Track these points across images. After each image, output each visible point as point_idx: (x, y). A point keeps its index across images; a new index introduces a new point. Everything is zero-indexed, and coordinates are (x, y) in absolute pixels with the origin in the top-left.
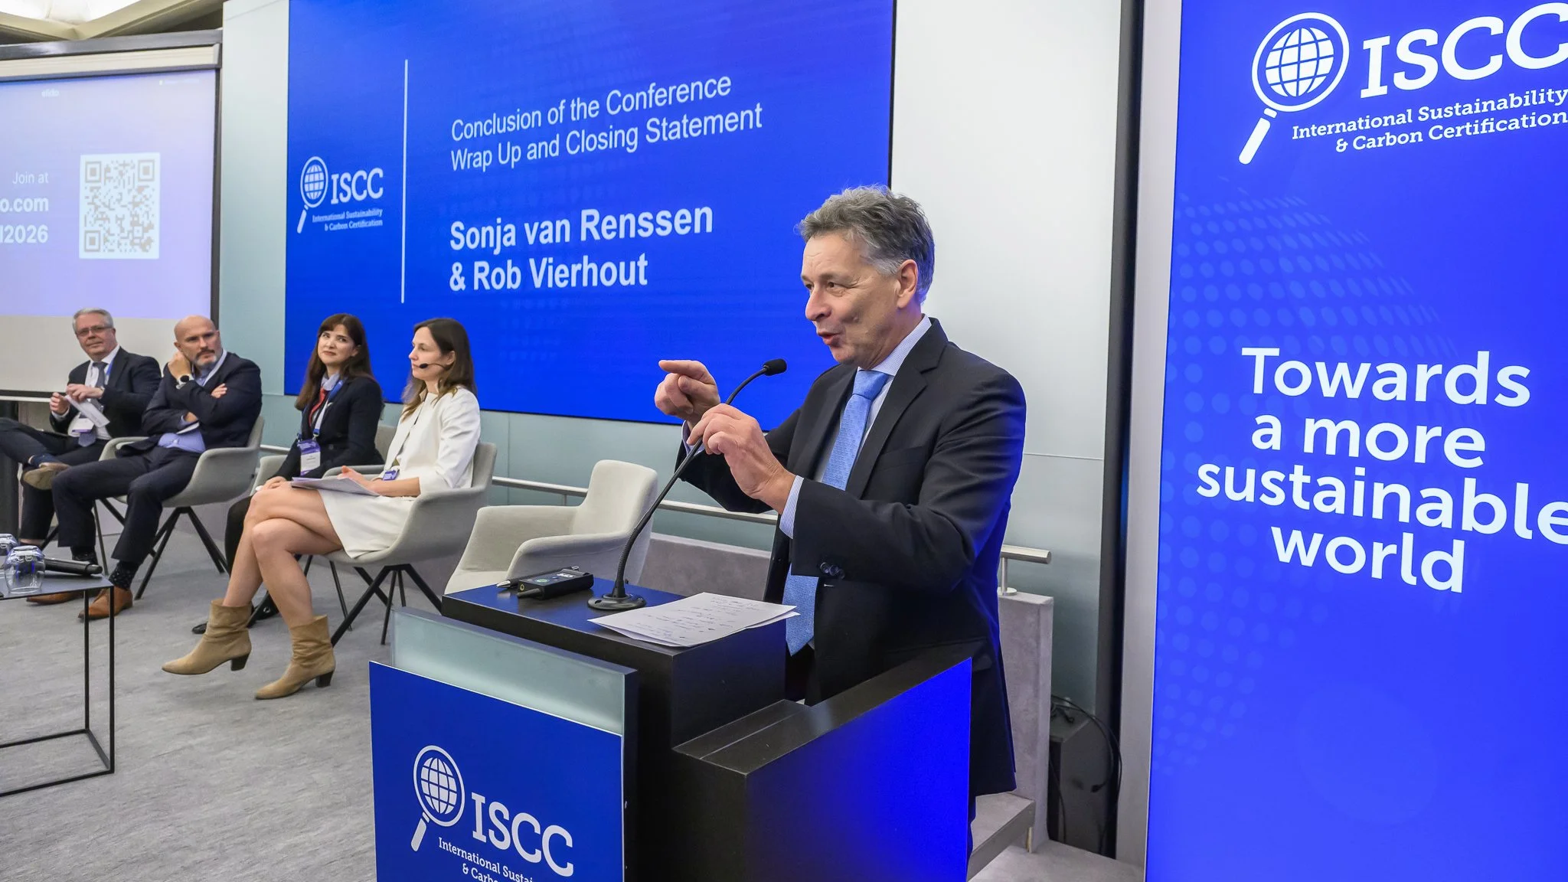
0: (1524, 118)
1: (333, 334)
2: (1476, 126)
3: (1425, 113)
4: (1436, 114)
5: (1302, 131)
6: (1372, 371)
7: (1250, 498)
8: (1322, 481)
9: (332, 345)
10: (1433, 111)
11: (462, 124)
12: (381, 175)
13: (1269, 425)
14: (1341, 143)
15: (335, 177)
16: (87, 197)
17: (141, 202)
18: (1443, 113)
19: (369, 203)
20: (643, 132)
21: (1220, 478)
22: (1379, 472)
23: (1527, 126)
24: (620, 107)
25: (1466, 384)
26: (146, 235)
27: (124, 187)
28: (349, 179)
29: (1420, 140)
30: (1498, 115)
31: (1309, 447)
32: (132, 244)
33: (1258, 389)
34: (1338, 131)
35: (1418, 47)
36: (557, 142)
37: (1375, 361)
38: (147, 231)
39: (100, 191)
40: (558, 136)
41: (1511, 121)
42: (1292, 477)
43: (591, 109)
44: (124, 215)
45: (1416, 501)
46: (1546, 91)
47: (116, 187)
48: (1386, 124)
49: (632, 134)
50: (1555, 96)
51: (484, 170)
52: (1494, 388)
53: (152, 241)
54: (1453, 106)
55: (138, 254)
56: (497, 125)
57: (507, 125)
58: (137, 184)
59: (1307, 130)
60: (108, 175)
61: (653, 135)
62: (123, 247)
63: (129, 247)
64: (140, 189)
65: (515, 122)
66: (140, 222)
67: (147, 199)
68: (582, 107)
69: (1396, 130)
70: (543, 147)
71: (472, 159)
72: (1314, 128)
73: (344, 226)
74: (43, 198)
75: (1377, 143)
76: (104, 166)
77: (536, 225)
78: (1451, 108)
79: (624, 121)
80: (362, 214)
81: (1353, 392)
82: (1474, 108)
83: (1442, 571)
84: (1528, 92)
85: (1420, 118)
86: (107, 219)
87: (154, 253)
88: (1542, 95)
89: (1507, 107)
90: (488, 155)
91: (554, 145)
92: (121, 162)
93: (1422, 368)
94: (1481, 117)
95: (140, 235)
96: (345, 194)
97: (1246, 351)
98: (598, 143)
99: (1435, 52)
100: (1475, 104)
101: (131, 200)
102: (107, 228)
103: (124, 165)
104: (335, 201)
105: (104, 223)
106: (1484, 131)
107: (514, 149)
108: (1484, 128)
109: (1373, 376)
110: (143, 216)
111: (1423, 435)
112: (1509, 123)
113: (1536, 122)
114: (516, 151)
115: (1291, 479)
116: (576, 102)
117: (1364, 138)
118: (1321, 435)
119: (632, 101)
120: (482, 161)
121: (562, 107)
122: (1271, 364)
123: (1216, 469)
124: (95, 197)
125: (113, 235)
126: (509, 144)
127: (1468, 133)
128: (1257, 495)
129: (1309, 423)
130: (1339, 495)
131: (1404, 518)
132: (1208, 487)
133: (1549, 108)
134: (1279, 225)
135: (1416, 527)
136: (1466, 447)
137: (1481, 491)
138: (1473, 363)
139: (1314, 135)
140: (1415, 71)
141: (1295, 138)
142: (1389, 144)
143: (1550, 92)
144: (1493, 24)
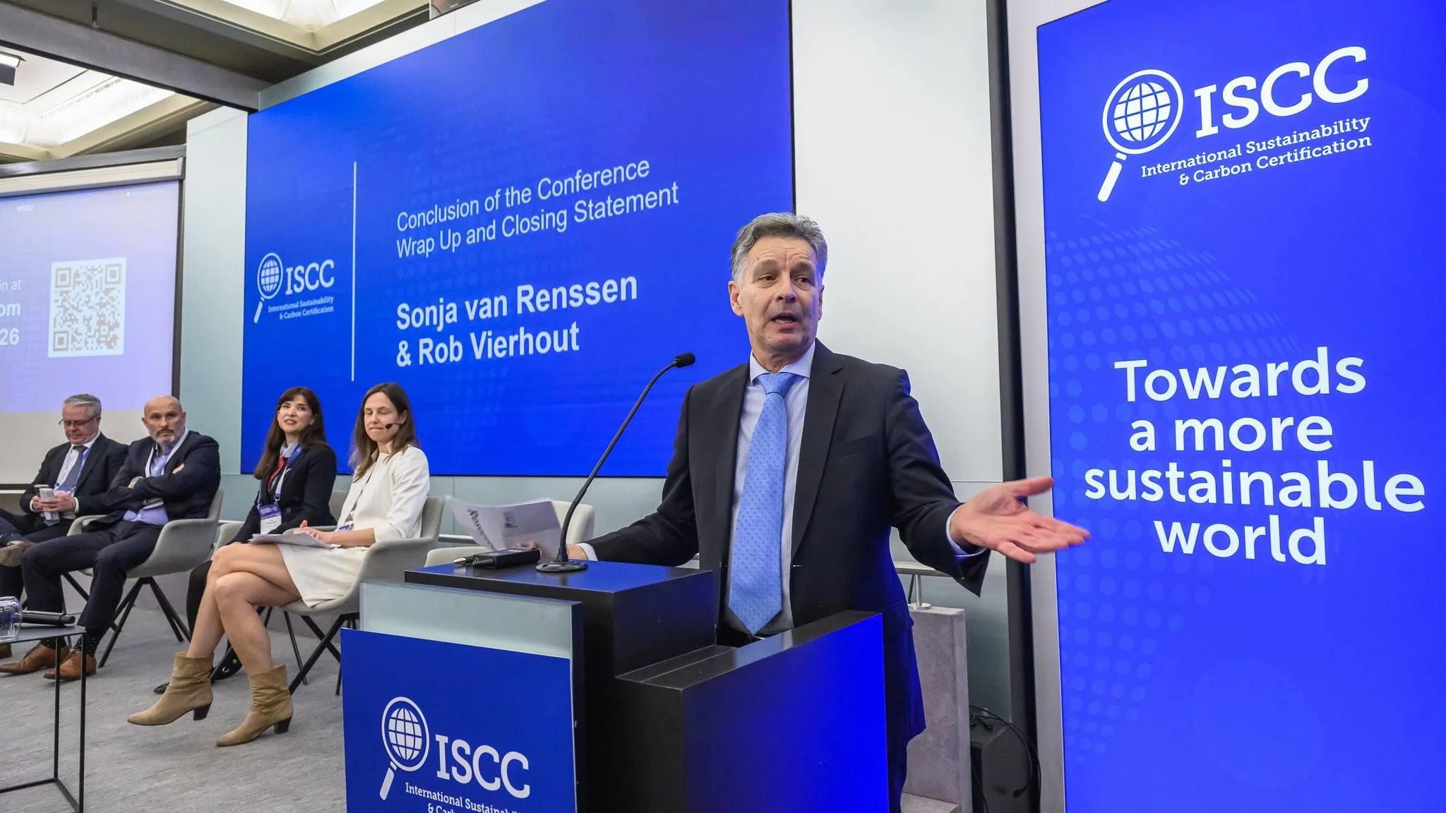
0: (1335, 145)
1: (293, 404)
2: (1296, 154)
3: (1251, 147)
4: (1261, 147)
5: (1149, 170)
6: (1229, 372)
7: (1133, 497)
8: (1194, 475)
9: (292, 415)
10: (1258, 145)
11: (406, 215)
12: (332, 266)
13: (1143, 429)
14: (1184, 177)
15: (289, 270)
16: (57, 301)
17: (108, 303)
18: (1267, 145)
19: (321, 292)
20: (572, 213)
21: (1105, 481)
22: (1244, 462)
23: (1338, 151)
24: (550, 192)
25: (1311, 377)
26: (112, 333)
27: (92, 290)
28: (303, 272)
29: (1250, 169)
30: (1312, 144)
31: (1180, 446)
32: (99, 341)
33: (1131, 397)
34: (1180, 168)
35: (1240, 91)
36: (494, 227)
37: (1231, 364)
38: (113, 330)
39: (69, 294)
40: (494, 221)
41: (1324, 148)
42: (1168, 474)
43: (524, 196)
44: (91, 316)
45: (1278, 485)
46: (1351, 120)
47: (84, 291)
48: (1220, 159)
49: (562, 216)
50: (1358, 124)
51: (427, 256)
52: (1335, 378)
53: (117, 338)
54: (1275, 138)
55: (104, 351)
56: (438, 215)
57: (448, 214)
58: (104, 286)
59: (1154, 168)
60: (77, 280)
61: (581, 216)
62: (89, 345)
63: (95, 345)
64: (107, 292)
65: (454, 212)
66: (107, 321)
67: (113, 300)
68: (516, 195)
69: (1229, 163)
70: (481, 232)
71: (416, 246)
73: (299, 314)
74: (15, 303)
75: (1214, 175)
76: (73, 271)
77: (476, 302)
78: (1273, 141)
79: (554, 205)
80: (315, 302)
81: (1214, 393)
82: (1292, 140)
83: (1307, 546)
84: (1335, 123)
85: (1248, 152)
86: (76, 320)
87: (119, 350)
88: (1348, 124)
89: (1320, 137)
90: (430, 242)
91: (491, 229)
92: (90, 267)
93: (1271, 367)
94: (1299, 146)
95: (106, 333)
96: (299, 285)
97: (1118, 365)
98: (531, 225)
99: (1255, 95)
100: (1293, 136)
101: (98, 302)
102: (75, 329)
103: (93, 270)
104: (289, 292)
105: (73, 323)
107: (454, 235)
108: (1302, 155)
109: (1230, 377)
110: (109, 315)
111: (1278, 426)
112: (1323, 150)
113: (1345, 147)
114: (457, 237)
115: (1167, 476)
116: (510, 191)
117: (1202, 172)
118: (1190, 433)
119: (562, 187)
120: (425, 248)
121: (497, 196)
122: (1141, 375)
123: (1100, 473)
124: (65, 300)
125: (80, 334)
126: (449, 231)
127: (1290, 161)
128: (1139, 492)
129: (1179, 423)
130: (1211, 484)
131: (1269, 500)
132: (1095, 490)
133: (1355, 135)
134: (1138, 253)
135: (1279, 508)
136: (1316, 433)
137: (1333, 471)
138: (1314, 357)
139: (1160, 172)
140: (1240, 112)
141: (1144, 175)
142: (1223, 175)
143: (1354, 121)
144: (1302, 69)
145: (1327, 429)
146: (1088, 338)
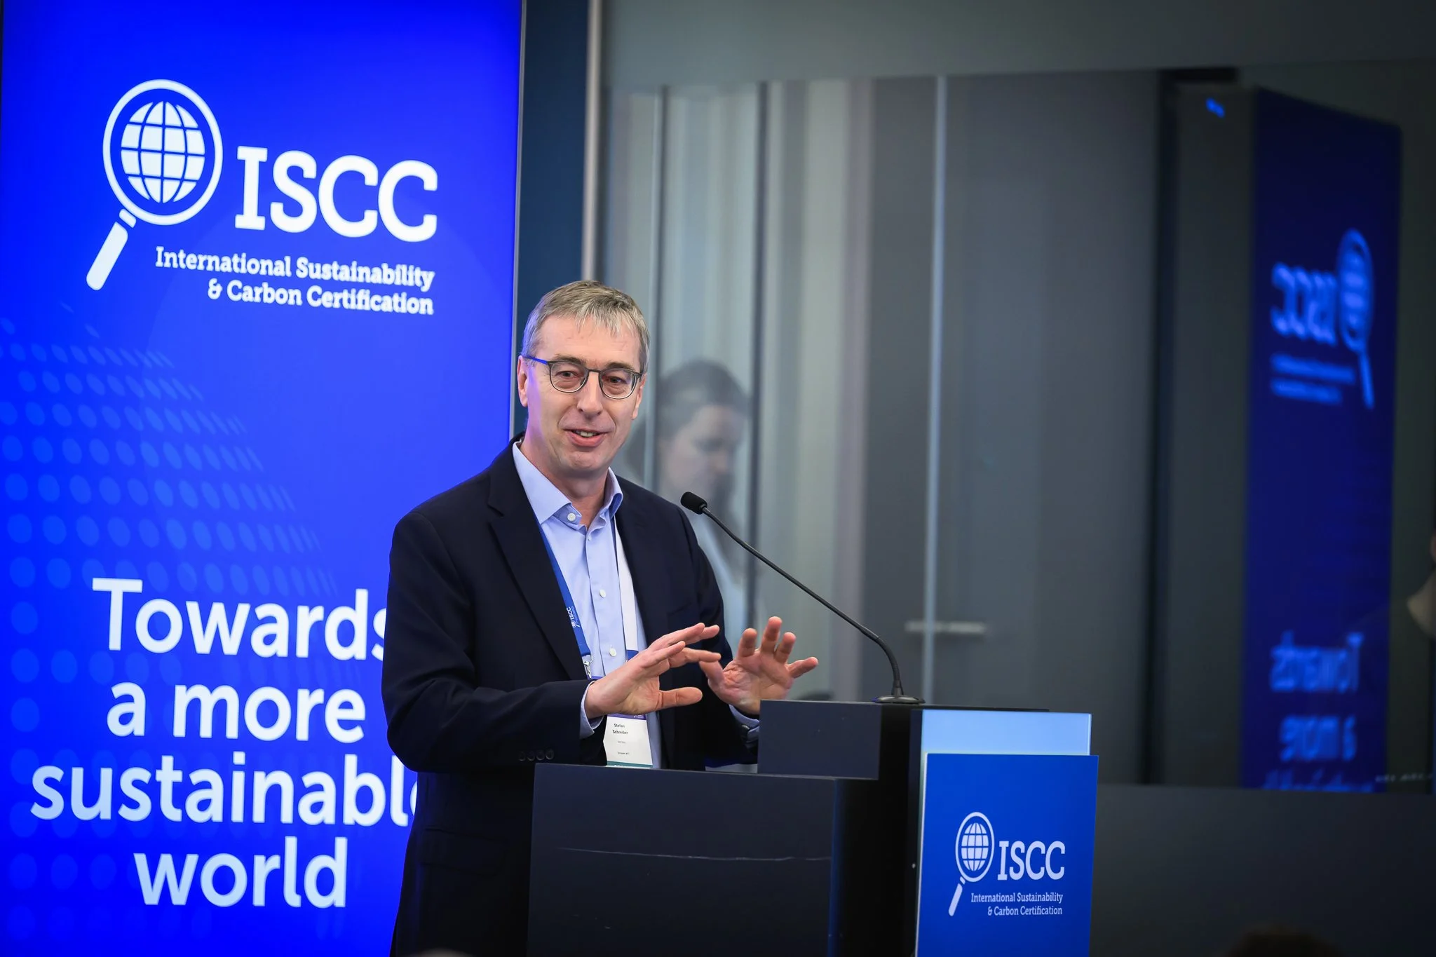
0: (396, 299)
2: (353, 297)
3: (303, 267)
4: (314, 271)
6: (252, 614)
7: (106, 815)
8: (197, 777)
10: (311, 266)
13: (128, 699)
14: (215, 285)
18: (321, 271)
21: (64, 787)
22: (261, 756)
23: (398, 310)
25: (346, 633)
29: (299, 301)
30: (372, 289)
31: (179, 730)
33: (115, 643)
34: (210, 268)
35: (295, 173)
37: (255, 603)
41: (384, 299)
42: (159, 775)
45: (300, 791)
46: (414, 270)
48: (263, 271)
50: (421, 279)
52: (371, 636)
54: (331, 263)
59: (173, 255)
69: (276, 282)
72: (182, 255)
75: (254, 295)
78: (329, 267)
81: (231, 646)
82: (351, 273)
83: (325, 882)
84: (398, 267)
85: (299, 273)
88: (411, 274)
89: (381, 281)
94: (358, 286)
97: (99, 584)
99: (313, 186)
100: (352, 268)
106: (360, 307)
108: (360, 302)
109: (253, 622)
111: (308, 700)
112: (382, 301)
113: (406, 307)
115: (158, 778)
117: (240, 284)
118: (194, 706)
122: (132, 604)
123: (57, 773)
127: (346, 305)
128: (115, 807)
129: (180, 690)
130: (216, 794)
131: (287, 817)
132: (46, 803)
133: (414, 292)
134: (141, 394)
135: (298, 827)
136: (347, 715)
137: (361, 770)
138: (352, 605)
139: (183, 266)
140: (293, 209)
141: (159, 264)
142: (266, 300)
143: (418, 272)
144: (368, 169)
145: (359, 712)
146: (55, 530)
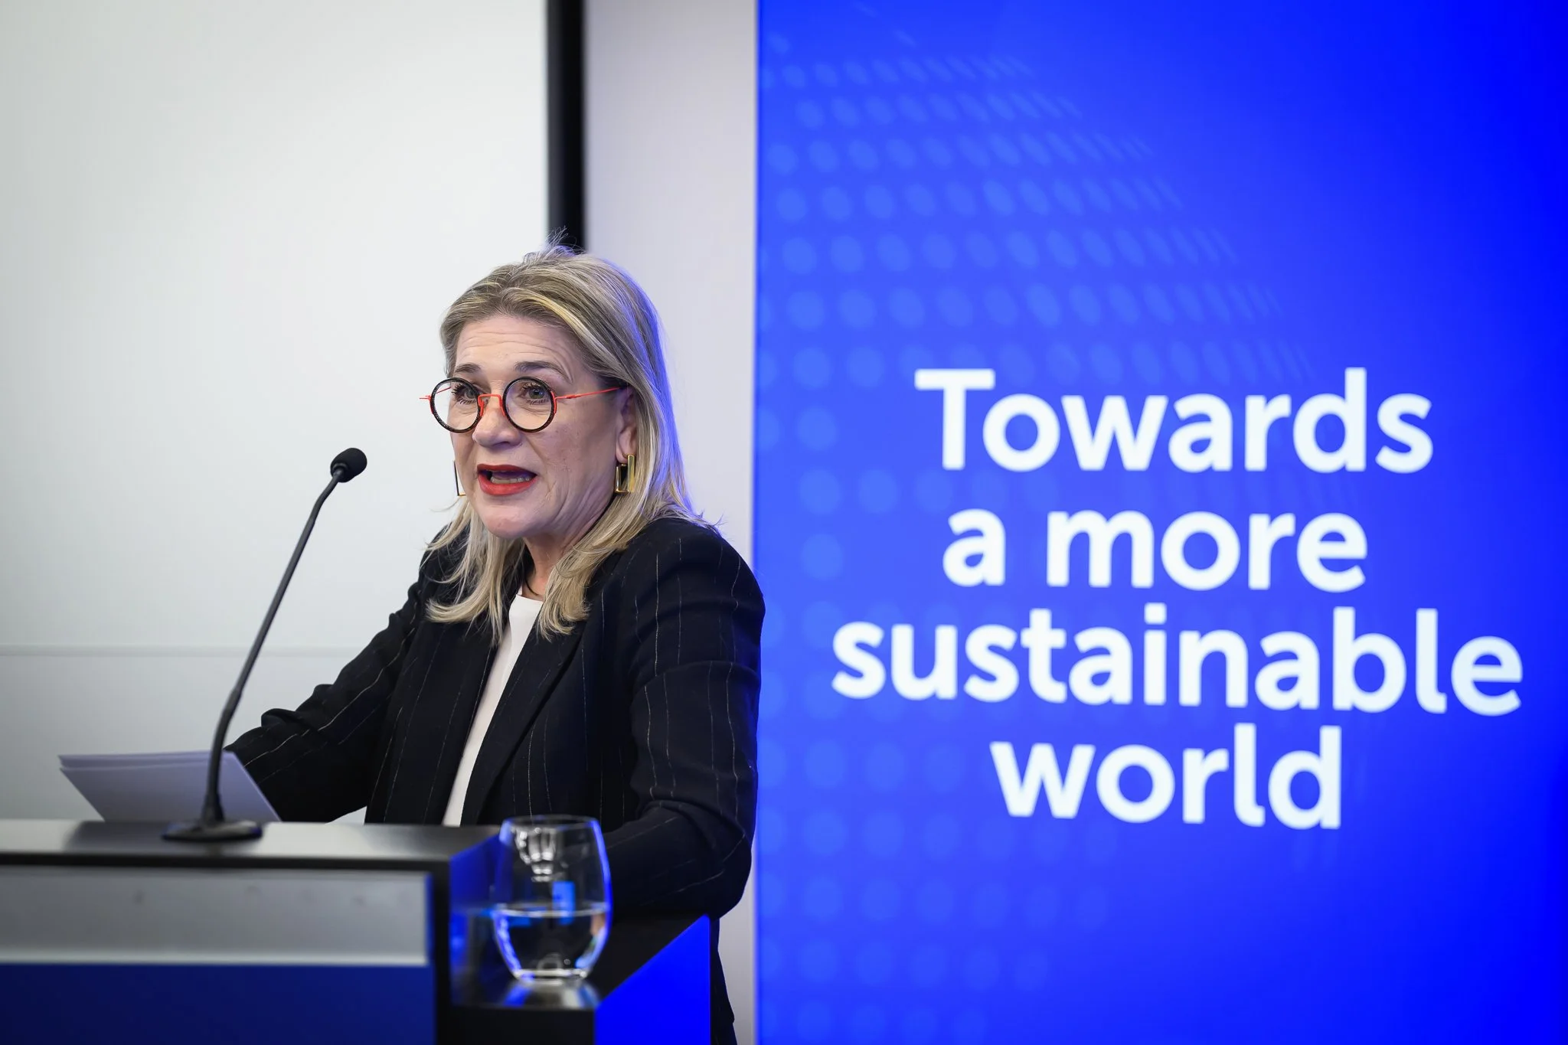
6: (1170, 411)
7: (947, 692)
8: (1086, 640)
13: (977, 532)
21: (882, 653)
22: (1189, 611)
25: (1330, 433)
31: (1058, 573)
33: (954, 456)
37: (1174, 395)
42: (1028, 638)
45: (1257, 661)
52: (1376, 439)
81: (1137, 456)
83: (1305, 790)
93: (1255, 405)
97: (926, 379)
109: (1171, 423)
111: (1266, 531)
115: (1026, 641)
118: (1080, 545)
122: (978, 405)
123: (872, 634)
128: (961, 681)
129: (1057, 521)
131: (1236, 695)
132: (856, 675)
135: (1255, 711)
136: (1335, 550)
137: (1360, 631)
138: (1340, 391)
145: (1356, 544)
146: (856, 309)
